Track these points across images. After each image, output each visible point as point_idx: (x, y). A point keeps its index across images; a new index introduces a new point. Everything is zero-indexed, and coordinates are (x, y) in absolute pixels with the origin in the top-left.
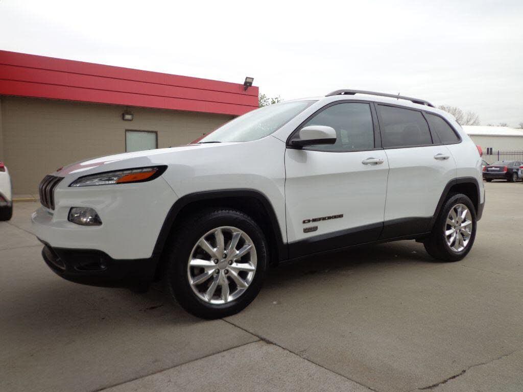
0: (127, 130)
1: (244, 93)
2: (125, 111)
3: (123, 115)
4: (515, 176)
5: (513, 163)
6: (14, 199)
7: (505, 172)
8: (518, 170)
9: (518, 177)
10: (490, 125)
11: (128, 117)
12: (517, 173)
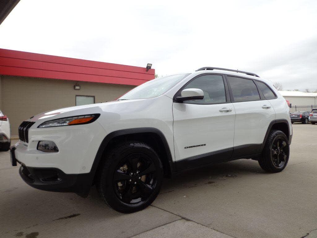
0: (77, 96)
1: (146, 73)
2: (76, 84)
3: (75, 87)
4: (307, 120)
5: (305, 112)
6: (11, 138)
7: (301, 118)
8: (308, 116)
9: (308, 121)
10: (289, 91)
11: (77, 88)
12: (308, 118)
